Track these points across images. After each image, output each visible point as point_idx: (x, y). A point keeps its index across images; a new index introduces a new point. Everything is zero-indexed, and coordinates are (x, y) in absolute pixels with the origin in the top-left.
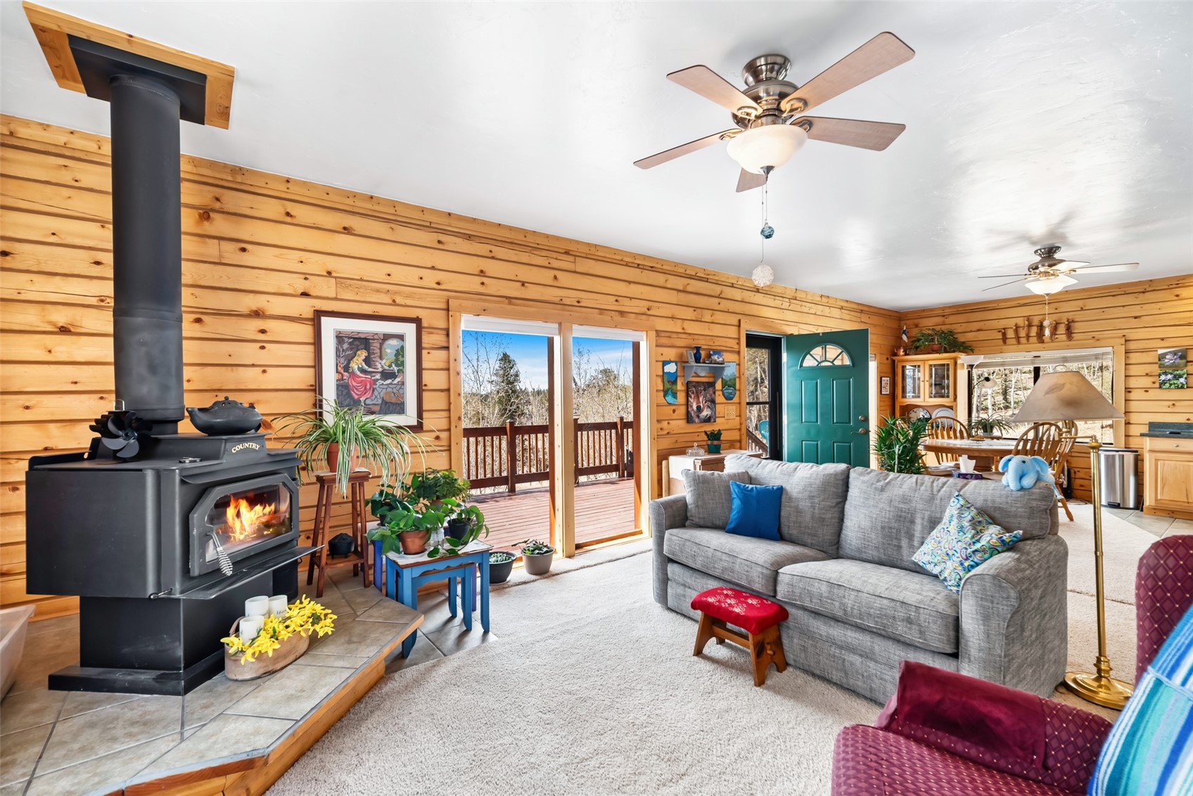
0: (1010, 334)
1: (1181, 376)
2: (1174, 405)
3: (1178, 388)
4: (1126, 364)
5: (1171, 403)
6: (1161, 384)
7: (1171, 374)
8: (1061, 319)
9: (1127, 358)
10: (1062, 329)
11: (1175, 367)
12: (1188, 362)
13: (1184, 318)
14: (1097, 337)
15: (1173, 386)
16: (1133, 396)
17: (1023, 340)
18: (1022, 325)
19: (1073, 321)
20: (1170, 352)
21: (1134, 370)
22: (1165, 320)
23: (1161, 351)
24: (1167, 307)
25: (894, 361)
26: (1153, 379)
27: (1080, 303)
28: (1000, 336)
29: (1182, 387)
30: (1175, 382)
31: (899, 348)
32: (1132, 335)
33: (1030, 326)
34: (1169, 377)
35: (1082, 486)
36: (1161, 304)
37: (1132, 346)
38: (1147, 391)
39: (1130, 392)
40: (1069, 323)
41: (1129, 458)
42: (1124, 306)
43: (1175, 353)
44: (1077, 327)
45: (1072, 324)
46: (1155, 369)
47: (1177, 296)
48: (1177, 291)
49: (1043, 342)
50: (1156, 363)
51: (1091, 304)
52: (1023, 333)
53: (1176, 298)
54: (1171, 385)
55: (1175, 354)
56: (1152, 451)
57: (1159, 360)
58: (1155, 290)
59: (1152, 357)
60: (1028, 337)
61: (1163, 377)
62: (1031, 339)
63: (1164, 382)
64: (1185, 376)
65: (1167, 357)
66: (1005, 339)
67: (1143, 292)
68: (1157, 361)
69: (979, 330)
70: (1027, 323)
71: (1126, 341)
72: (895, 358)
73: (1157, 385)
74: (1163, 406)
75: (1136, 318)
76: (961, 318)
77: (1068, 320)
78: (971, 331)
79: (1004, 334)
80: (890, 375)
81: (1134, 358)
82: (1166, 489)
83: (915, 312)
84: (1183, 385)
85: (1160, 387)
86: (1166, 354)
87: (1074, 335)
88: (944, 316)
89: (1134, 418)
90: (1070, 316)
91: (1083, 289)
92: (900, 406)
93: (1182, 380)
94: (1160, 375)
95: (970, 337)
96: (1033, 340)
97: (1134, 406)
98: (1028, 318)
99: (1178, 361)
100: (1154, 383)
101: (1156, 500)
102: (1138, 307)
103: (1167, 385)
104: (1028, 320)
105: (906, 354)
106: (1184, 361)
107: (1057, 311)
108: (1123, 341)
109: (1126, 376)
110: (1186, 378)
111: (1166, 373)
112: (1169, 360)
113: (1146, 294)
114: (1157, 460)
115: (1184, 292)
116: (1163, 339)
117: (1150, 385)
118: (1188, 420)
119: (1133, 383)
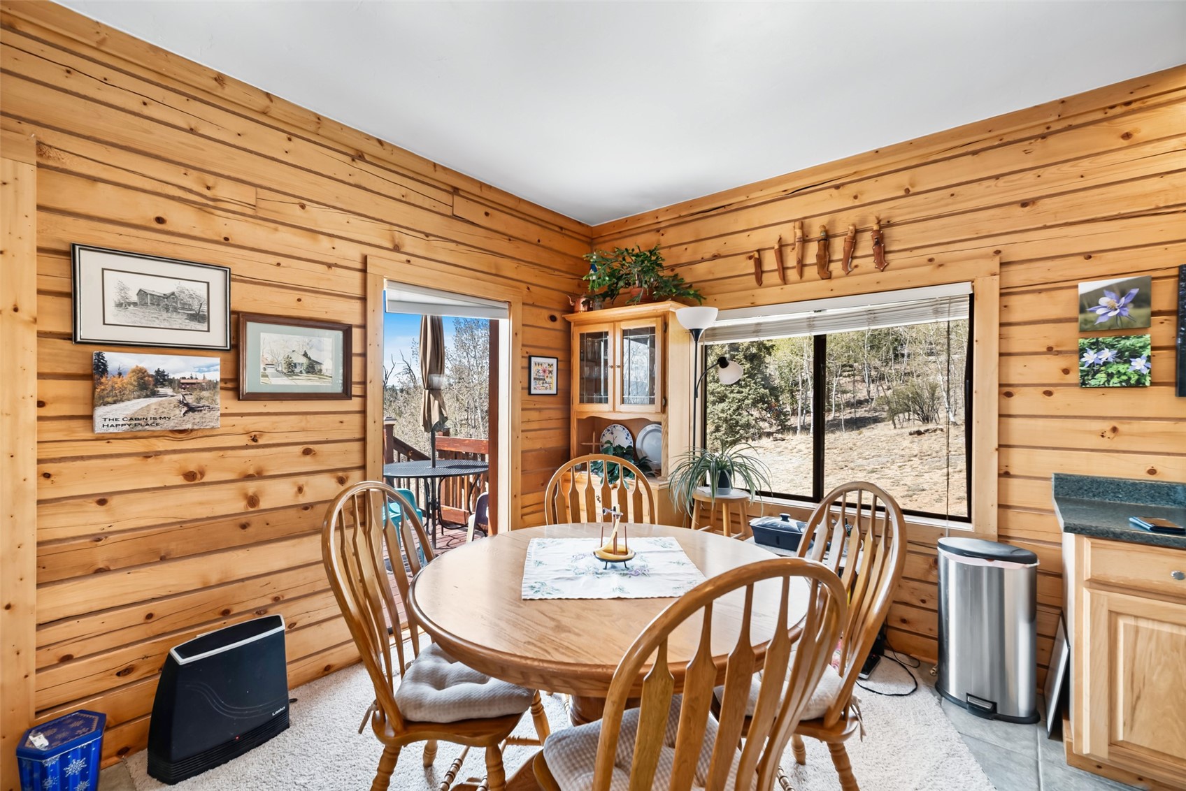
0: (770, 262)
1: (1135, 354)
2: (1114, 430)
3: (1128, 385)
4: (1001, 325)
5: (1107, 426)
6: (1085, 374)
7: (1112, 346)
8: (864, 221)
9: (1004, 308)
10: (866, 244)
11: (1122, 329)
12: (1154, 314)
13: (1146, 195)
14: (938, 260)
15: (1115, 380)
16: (1017, 404)
17: (792, 274)
18: (790, 241)
19: (890, 225)
20: (1109, 288)
21: (1021, 339)
22: (1096, 204)
23: (1085, 287)
24: (1099, 170)
25: (569, 324)
26: (1061, 362)
27: (904, 178)
28: (750, 267)
29: (1139, 384)
30: (1122, 368)
31: (576, 297)
32: (1017, 249)
33: (805, 240)
34: (1107, 354)
35: (904, 621)
36: (1085, 163)
37: (1017, 276)
38: (1049, 393)
39: (1009, 395)
40: (881, 228)
41: (1017, 575)
42: (997, 177)
43: (1122, 291)
44: (898, 238)
45: (887, 231)
46: (1069, 335)
47: (1127, 136)
48: (1127, 124)
49: (830, 278)
50: (1076, 320)
51: (930, 177)
52: (791, 260)
53: (1125, 143)
54: (1110, 376)
55: (1123, 293)
56: (1098, 583)
57: (1082, 310)
58: (1070, 128)
59: (1062, 304)
60: (802, 265)
61: (1090, 357)
62: (806, 270)
63: (1093, 370)
64: (1148, 352)
65: (1103, 301)
66: (759, 273)
67: (1043, 137)
68: (1074, 312)
69: (715, 257)
70: (799, 233)
71: (1002, 264)
72: (570, 317)
73: (1075, 377)
74: (1088, 433)
75: (1024, 204)
76: (687, 232)
77: (879, 222)
78: (703, 260)
79: (759, 263)
80: (560, 355)
81: (1023, 307)
82: (1143, 714)
83: (614, 225)
84: (1141, 376)
85: (1084, 383)
86: (1099, 293)
87: (890, 257)
88: (658, 231)
89: (1018, 461)
90: (883, 211)
91: (911, 143)
92: (579, 420)
93: (1139, 364)
94: (1081, 352)
95: (701, 270)
96: (812, 272)
97: (1019, 430)
98: (802, 224)
99: (1130, 311)
100: (1066, 371)
101: (1112, 743)
102: (1030, 175)
103: (1102, 377)
104: (802, 227)
105: (590, 309)
106: (1144, 312)
107: (857, 203)
108: (994, 265)
109: (1001, 355)
110: (1149, 359)
111: (1097, 346)
112: (1103, 312)
113: (1051, 140)
114: (1114, 615)
115: (1144, 124)
116: (1088, 256)
117: (1056, 377)
118: (1152, 472)
119: (1019, 371)
